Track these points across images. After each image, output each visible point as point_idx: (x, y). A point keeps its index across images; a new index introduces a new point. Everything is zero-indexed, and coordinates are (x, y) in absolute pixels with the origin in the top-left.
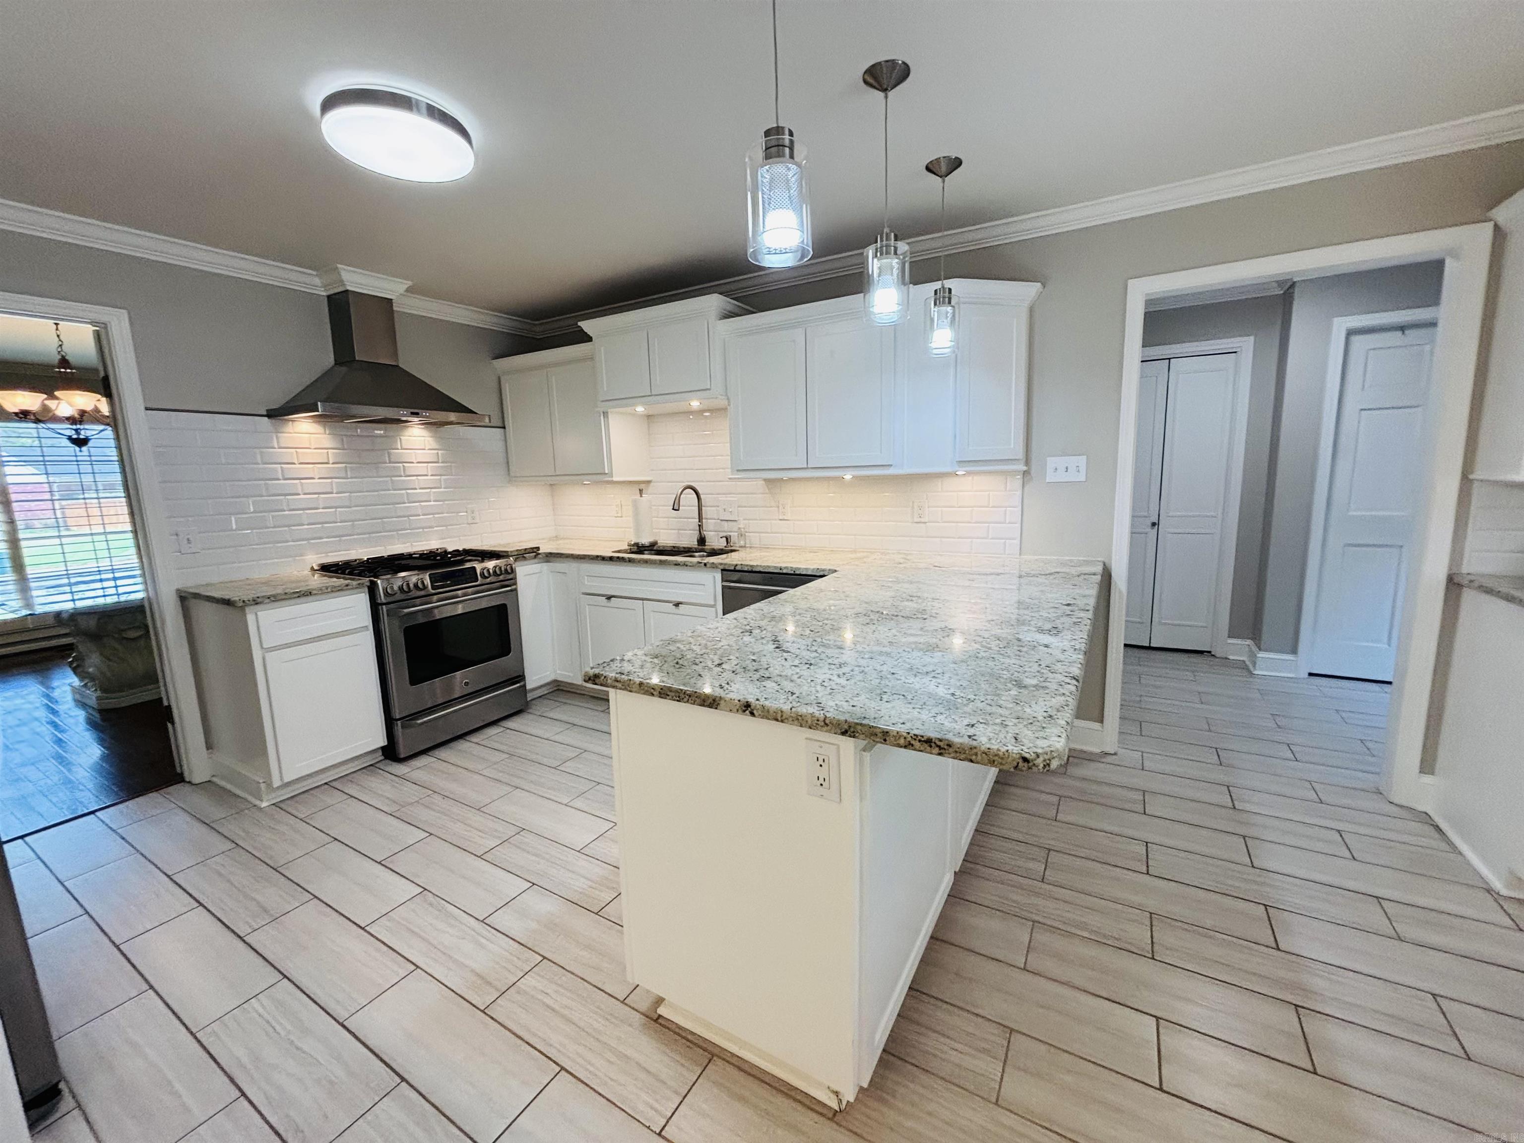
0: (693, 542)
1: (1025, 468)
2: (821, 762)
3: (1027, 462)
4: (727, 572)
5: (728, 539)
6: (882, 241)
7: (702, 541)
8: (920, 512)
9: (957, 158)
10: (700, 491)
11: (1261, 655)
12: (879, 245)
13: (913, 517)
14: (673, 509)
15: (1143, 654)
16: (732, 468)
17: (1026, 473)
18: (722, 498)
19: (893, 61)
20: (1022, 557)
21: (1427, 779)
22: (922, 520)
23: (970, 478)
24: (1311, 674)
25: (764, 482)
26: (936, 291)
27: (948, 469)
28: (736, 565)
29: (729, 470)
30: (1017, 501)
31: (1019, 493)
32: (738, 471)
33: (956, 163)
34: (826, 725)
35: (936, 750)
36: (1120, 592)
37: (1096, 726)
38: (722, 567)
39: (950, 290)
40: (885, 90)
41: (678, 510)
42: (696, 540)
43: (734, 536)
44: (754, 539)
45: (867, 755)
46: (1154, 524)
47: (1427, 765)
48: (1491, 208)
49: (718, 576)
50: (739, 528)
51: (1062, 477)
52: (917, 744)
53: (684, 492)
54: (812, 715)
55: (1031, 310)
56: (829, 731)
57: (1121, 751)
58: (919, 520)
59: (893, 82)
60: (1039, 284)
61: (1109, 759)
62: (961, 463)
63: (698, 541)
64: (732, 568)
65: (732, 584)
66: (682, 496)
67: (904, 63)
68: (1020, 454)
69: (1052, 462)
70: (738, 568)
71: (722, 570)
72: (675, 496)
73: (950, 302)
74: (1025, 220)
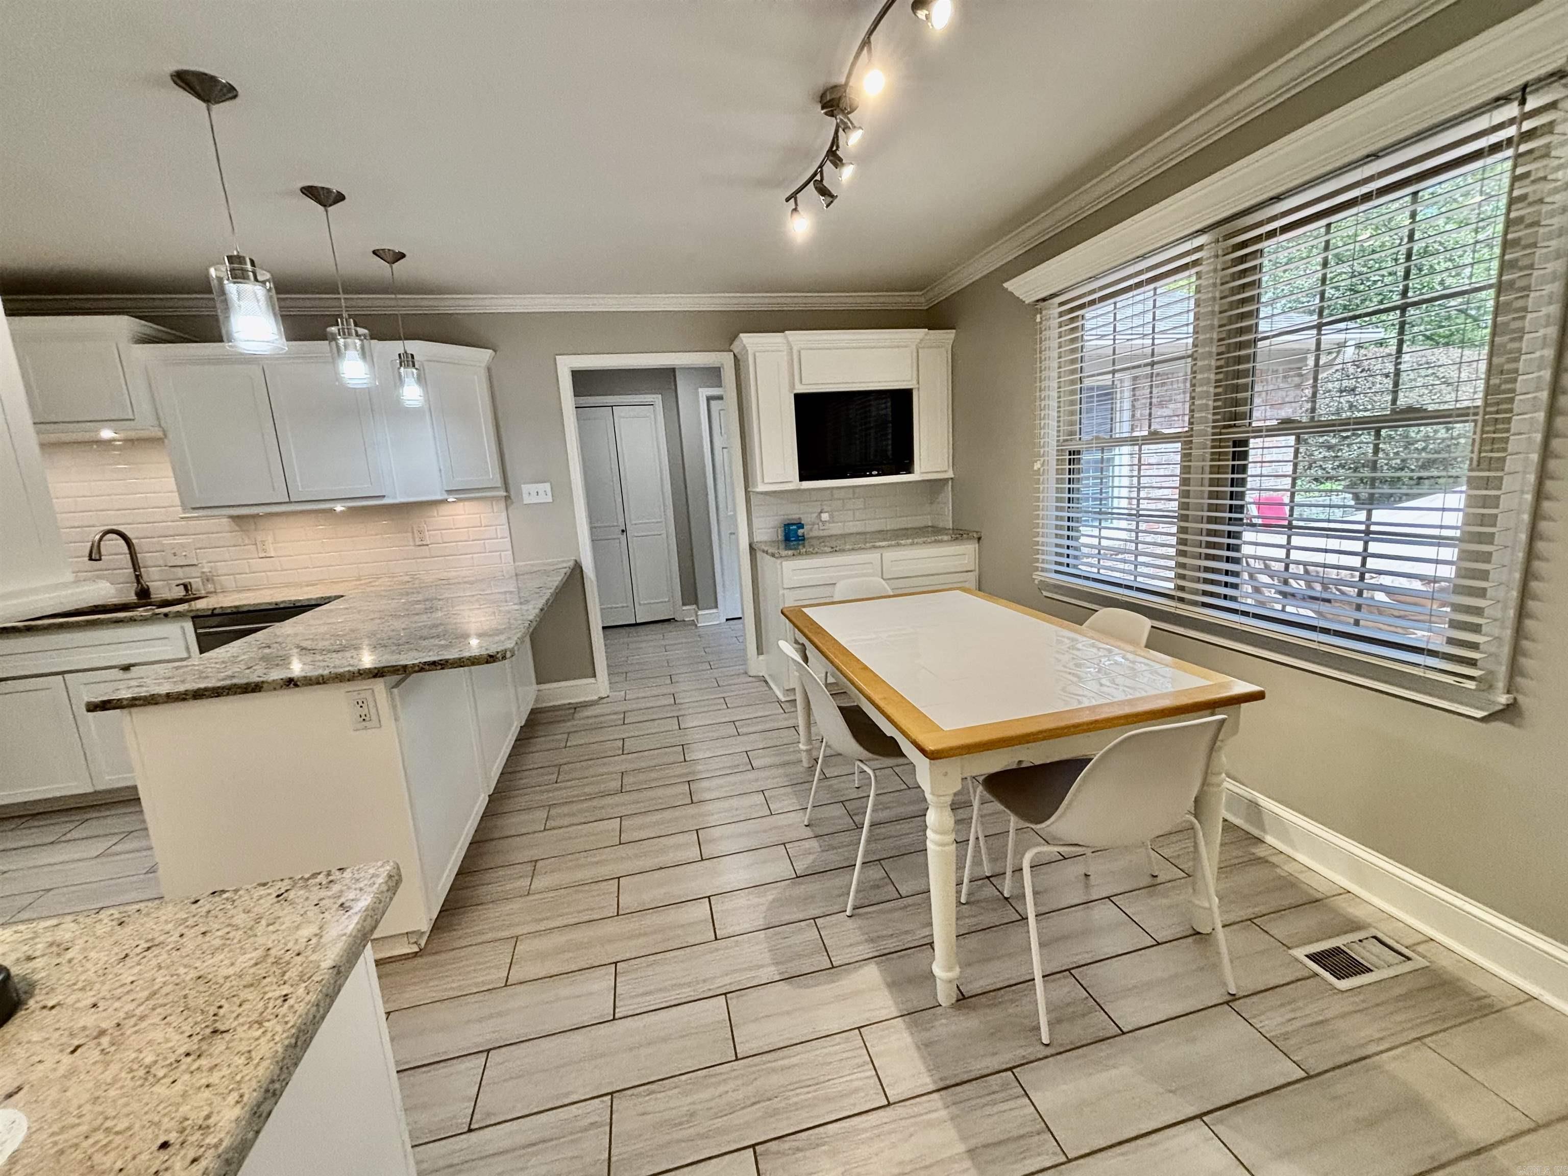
0: (131, 597)
1: (505, 494)
2: (361, 704)
3: (507, 490)
4: (198, 619)
5: (186, 587)
6: (342, 324)
7: (144, 594)
8: (421, 536)
9: (400, 252)
10: (129, 534)
11: (700, 613)
12: (340, 326)
13: (414, 541)
14: (91, 559)
15: (632, 629)
16: (183, 504)
17: (507, 498)
18: (166, 541)
19: (328, 189)
20: (517, 564)
21: (761, 657)
22: (424, 543)
23: (462, 504)
24: (727, 620)
25: (230, 520)
26: (400, 355)
27: (439, 497)
28: (215, 609)
29: (180, 508)
30: (505, 521)
31: (504, 514)
32: (194, 509)
33: (402, 256)
34: (361, 674)
35: (440, 667)
36: (592, 582)
37: (592, 680)
38: (192, 614)
39: (412, 356)
40: (324, 206)
41: (100, 560)
42: (133, 594)
43: (196, 583)
44: (227, 581)
45: (395, 691)
46: (623, 531)
47: (760, 651)
48: (731, 344)
49: (189, 626)
50: (203, 573)
51: (534, 500)
52: (427, 667)
53: (105, 538)
54: (349, 671)
55: (489, 369)
56: (364, 679)
57: (610, 694)
58: (420, 543)
59: (330, 201)
60: (491, 351)
61: (605, 701)
62: (449, 492)
63: (137, 594)
64: (209, 613)
65: (212, 630)
66: (102, 543)
67: (338, 192)
68: (499, 483)
69: (525, 488)
70: (216, 612)
71: (193, 618)
72: (89, 544)
73: (414, 366)
74: (470, 299)
